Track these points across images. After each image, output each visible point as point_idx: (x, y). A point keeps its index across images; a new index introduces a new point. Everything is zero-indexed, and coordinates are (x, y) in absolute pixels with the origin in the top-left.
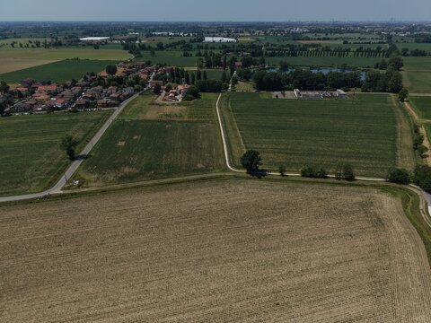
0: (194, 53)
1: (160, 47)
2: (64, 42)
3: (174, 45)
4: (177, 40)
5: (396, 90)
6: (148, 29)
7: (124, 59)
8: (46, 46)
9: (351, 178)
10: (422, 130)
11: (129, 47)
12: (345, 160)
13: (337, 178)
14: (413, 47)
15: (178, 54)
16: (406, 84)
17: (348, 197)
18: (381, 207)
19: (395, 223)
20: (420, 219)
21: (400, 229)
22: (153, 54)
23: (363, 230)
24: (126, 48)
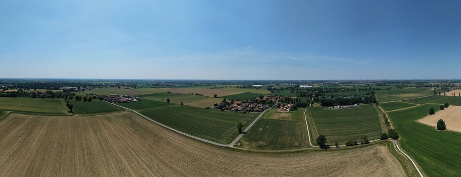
0: (295, 92)
1: (282, 89)
2: (246, 86)
3: (288, 88)
4: (289, 86)
5: (375, 102)
6: (278, 83)
7: (267, 93)
8: (241, 88)
9: (367, 142)
10: (387, 116)
11: (269, 89)
12: (363, 134)
13: (362, 144)
14: (376, 87)
15: (289, 92)
16: (377, 100)
17: (368, 152)
18: (381, 153)
19: (388, 158)
20: (395, 152)
21: (390, 160)
22: (279, 91)
23: (377, 167)
24: (268, 89)
